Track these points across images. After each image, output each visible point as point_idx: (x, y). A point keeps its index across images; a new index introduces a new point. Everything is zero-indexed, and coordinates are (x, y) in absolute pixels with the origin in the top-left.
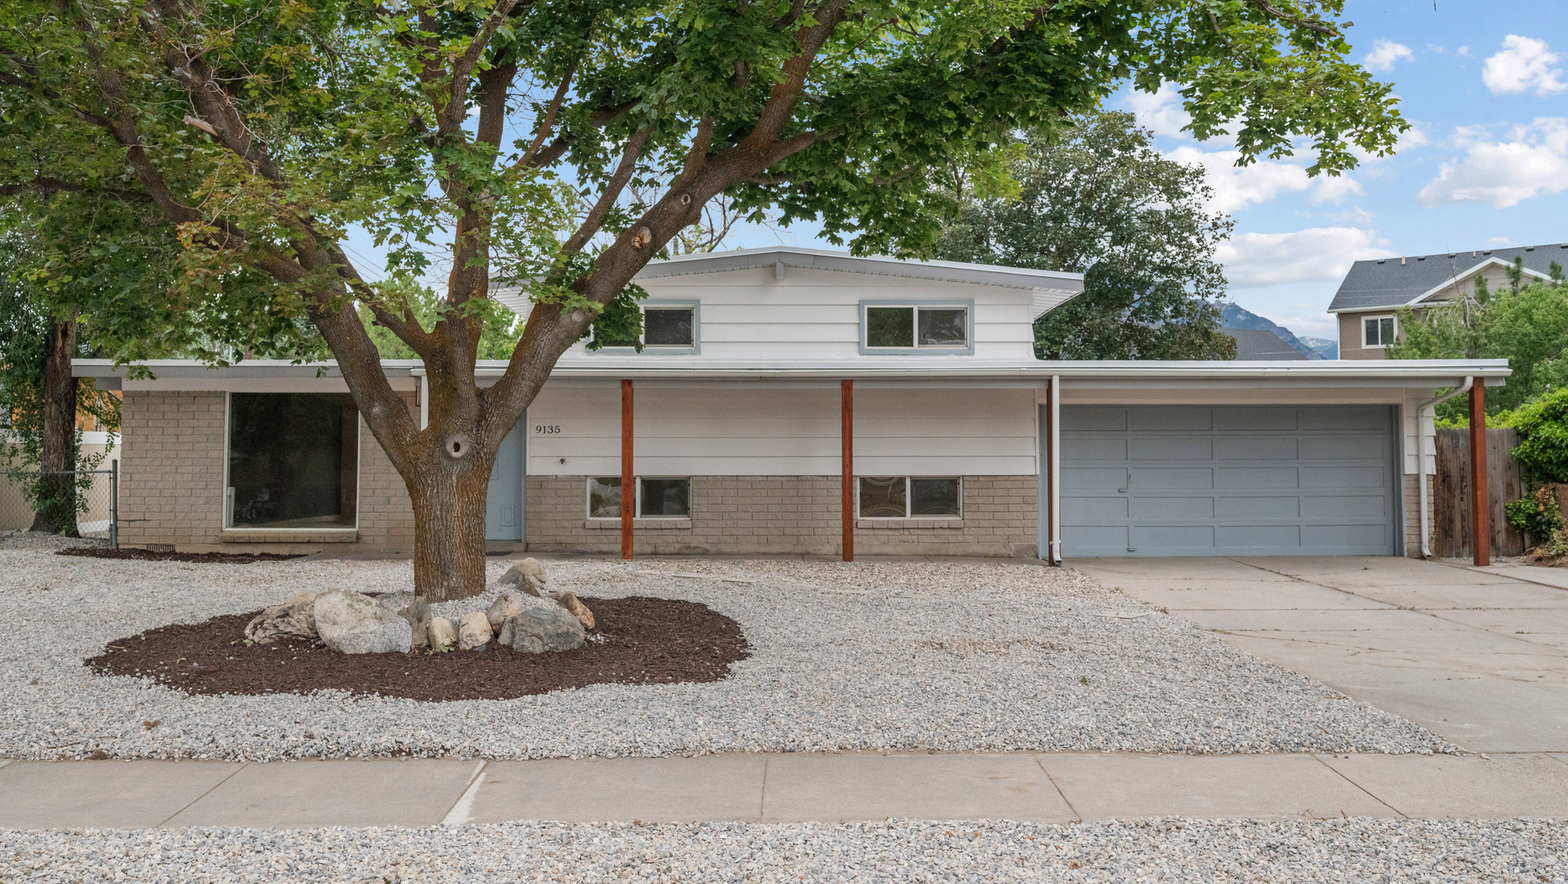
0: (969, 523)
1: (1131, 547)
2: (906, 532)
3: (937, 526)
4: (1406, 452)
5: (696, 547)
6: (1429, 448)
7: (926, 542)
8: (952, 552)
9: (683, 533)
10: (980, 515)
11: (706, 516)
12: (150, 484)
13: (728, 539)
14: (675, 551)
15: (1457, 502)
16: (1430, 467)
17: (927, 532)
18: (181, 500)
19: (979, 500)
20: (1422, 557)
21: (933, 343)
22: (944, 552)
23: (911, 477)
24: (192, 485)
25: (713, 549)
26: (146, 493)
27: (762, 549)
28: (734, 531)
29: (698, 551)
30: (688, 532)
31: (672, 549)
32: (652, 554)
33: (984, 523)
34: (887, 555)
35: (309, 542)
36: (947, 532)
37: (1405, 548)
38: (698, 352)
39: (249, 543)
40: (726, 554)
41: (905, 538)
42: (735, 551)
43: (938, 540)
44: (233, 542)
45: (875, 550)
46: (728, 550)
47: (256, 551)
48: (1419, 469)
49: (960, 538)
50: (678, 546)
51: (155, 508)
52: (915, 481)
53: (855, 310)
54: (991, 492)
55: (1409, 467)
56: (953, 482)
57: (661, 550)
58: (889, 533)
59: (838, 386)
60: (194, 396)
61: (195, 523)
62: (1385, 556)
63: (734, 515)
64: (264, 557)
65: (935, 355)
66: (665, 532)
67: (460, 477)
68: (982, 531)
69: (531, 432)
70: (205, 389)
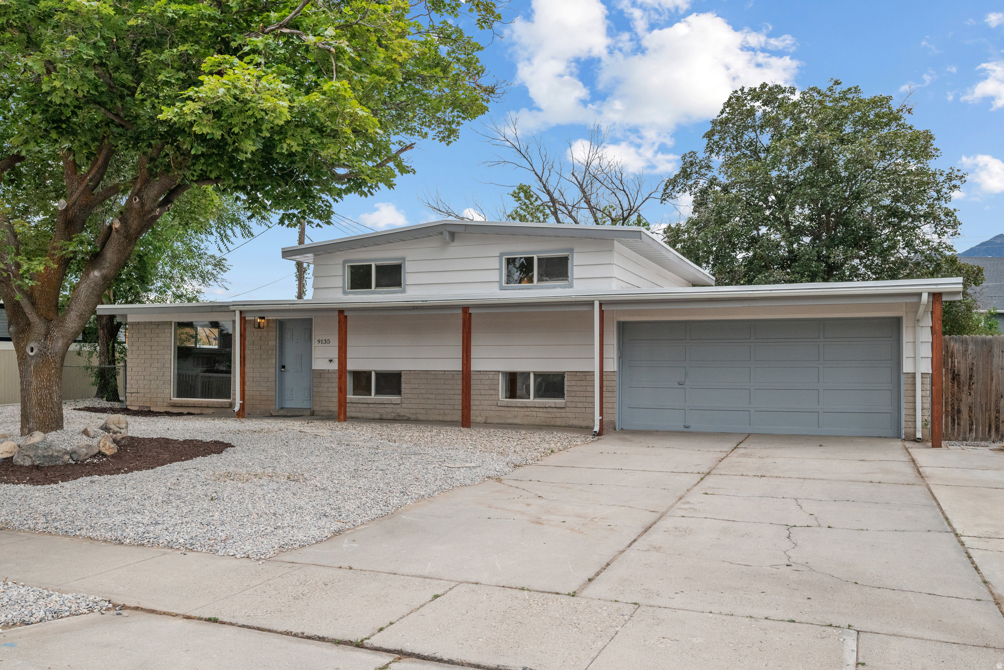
0: (569, 404)
1: (687, 424)
2: (529, 409)
3: (547, 406)
4: (905, 356)
5: (403, 416)
6: (926, 351)
7: (541, 416)
8: (558, 424)
9: (396, 406)
10: (577, 399)
11: (409, 396)
12: (140, 373)
13: (421, 411)
14: (392, 418)
15: (964, 396)
16: (926, 367)
17: (541, 410)
18: (153, 382)
19: (576, 389)
20: (917, 440)
21: (547, 281)
22: (553, 423)
23: (534, 372)
24: (157, 374)
25: (413, 417)
26: (138, 378)
27: (441, 418)
28: (425, 406)
29: (405, 418)
30: (398, 406)
31: (389, 417)
32: (380, 419)
33: (580, 405)
34: (516, 424)
35: (208, 407)
36: (555, 410)
37: (903, 432)
38: (404, 291)
39: (181, 406)
40: (421, 421)
41: (527, 413)
42: (426, 419)
43: (549, 415)
44: (174, 405)
45: (509, 421)
46: (421, 418)
47: (185, 411)
48: (915, 368)
49: (563, 415)
50: (393, 415)
51: (142, 386)
52: (537, 375)
53: (497, 260)
54: (584, 383)
55: (907, 367)
56: (561, 376)
57: (384, 417)
58: (518, 409)
59: (460, 311)
60: (158, 324)
61: (159, 395)
62: (889, 438)
63: (425, 396)
64: (189, 414)
65: (548, 288)
66: (386, 406)
67: (35, 367)
68: (578, 410)
69: (315, 343)
70: (163, 320)
